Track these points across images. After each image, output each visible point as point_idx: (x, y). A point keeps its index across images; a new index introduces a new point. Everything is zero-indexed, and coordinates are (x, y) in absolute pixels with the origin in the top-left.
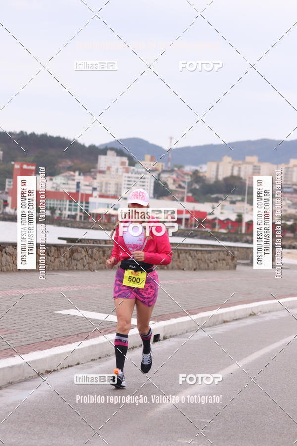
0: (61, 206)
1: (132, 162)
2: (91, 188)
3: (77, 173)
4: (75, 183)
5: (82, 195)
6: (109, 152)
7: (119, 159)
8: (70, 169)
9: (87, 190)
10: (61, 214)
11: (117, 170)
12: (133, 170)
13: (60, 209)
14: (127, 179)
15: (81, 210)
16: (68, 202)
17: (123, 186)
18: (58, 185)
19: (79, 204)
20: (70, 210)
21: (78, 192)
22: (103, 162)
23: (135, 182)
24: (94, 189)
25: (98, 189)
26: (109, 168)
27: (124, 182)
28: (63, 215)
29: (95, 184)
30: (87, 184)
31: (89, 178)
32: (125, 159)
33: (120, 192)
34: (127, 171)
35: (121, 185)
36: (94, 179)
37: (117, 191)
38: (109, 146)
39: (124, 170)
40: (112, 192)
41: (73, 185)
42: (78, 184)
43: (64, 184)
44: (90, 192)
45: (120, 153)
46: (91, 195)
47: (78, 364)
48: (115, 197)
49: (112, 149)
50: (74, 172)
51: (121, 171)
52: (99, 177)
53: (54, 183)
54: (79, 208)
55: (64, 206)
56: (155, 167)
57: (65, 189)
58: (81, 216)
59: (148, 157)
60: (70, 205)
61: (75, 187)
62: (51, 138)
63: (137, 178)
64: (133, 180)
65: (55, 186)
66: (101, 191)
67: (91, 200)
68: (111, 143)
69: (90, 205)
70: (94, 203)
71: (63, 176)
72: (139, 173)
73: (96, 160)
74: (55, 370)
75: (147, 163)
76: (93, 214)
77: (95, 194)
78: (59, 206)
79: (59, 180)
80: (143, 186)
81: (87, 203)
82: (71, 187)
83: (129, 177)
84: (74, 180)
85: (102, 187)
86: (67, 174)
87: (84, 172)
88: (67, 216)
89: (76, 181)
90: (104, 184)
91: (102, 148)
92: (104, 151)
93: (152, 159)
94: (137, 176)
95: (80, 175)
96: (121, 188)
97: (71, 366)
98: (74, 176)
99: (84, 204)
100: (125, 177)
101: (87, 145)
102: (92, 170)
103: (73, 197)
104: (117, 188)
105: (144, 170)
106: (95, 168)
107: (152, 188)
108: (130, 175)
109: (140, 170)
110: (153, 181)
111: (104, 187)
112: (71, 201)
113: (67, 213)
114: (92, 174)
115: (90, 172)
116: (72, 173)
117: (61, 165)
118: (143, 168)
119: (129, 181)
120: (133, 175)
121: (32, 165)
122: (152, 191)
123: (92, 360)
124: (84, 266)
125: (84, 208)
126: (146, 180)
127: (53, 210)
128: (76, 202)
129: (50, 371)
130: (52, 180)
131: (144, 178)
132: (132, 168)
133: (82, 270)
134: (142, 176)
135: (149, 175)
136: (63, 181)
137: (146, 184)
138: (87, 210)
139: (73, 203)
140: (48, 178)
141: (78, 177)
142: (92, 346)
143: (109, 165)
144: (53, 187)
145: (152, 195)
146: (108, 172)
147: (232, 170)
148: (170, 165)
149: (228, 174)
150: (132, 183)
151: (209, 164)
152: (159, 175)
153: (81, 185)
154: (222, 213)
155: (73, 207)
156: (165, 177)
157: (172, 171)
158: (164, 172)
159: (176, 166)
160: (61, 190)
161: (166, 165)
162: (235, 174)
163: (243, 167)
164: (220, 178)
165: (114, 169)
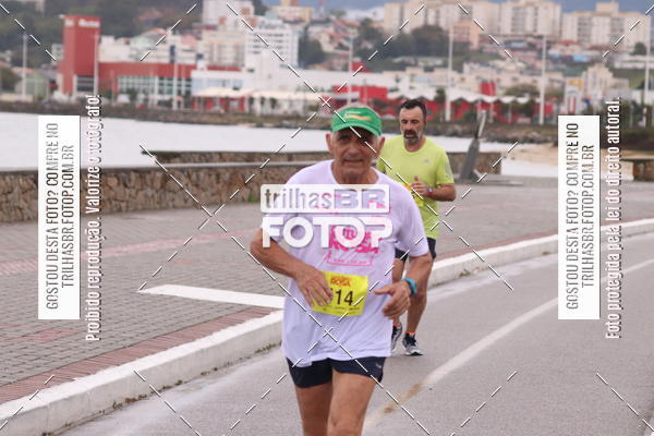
0: (146, 87)
1: (261, 10)
2: (193, 55)
3: (169, 31)
4: (167, 47)
5: (180, 67)
7: (237, 5)
8: (157, 23)
9: (187, 58)
10: (146, 100)
11: (236, 24)
12: (263, 22)
13: (144, 92)
14: (253, 38)
15: (179, 93)
16: (156, 80)
17: (247, 49)
18: (139, 52)
19: (175, 82)
20: (161, 92)
21: (172, 62)
22: (212, 10)
24: (200, 57)
25: (206, 56)
26: (222, 20)
27: (247, 43)
28: (150, 102)
29: (201, 47)
30: (187, 47)
31: (189, 38)
32: (248, 4)
33: (243, 58)
34: (253, 23)
35: (243, 47)
36: (199, 38)
37: (237, 59)
39: (248, 23)
40: (229, 59)
41: (165, 50)
42: (172, 49)
43: (149, 49)
44: (192, 62)
46: (194, 67)
47: (180, 383)
48: (235, 68)
50: (165, 28)
51: (241, 24)
52: (206, 35)
53: (132, 49)
54: (175, 88)
55: (151, 87)
56: (297, 15)
57: (150, 58)
58: (179, 103)
60: (161, 84)
61: (167, 54)
63: (271, 35)
65: (134, 52)
66: (211, 58)
67: (195, 74)
69: (194, 84)
70: (200, 81)
71: (148, 37)
72: (272, 27)
73: (200, 6)
74: (141, 397)
75: (285, 8)
76: (199, 98)
77: (202, 64)
78: (142, 87)
79: (140, 43)
80: (280, 47)
81: (189, 79)
82: (160, 53)
84: (164, 42)
85: (211, 52)
86: (153, 32)
87: (181, 28)
88: (156, 103)
89: (170, 43)
90: (215, 46)
93: (294, 3)
94: (270, 31)
95: (174, 33)
96: (243, 54)
97: (169, 388)
98: (165, 35)
99: (184, 82)
100: (250, 34)
102: (195, 24)
103: (164, 71)
104: (238, 54)
105: (280, 22)
106: (198, 20)
107: (296, 51)
108: (257, 30)
109: (274, 22)
110: (296, 39)
111: (215, 53)
112: (161, 78)
113: (156, 97)
114: (195, 31)
115: (191, 28)
116: (161, 31)
117: (142, 18)
118: (279, 18)
119: (256, 41)
120: (263, 31)
121: (94, 20)
122: (295, 56)
123: (202, 374)
124: (186, 201)
125: (183, 89)
126: (284, 38)
127: (132, 93)
128: (171, 79)
129: (134, 400)
130: (128, 43)
131: (281, 35)
132: (261, 18)
133: (183, 208)
134: (278, 31)
135: (288, 30)
136: (148, 45)
137: (284, 44)
138: (188, 93)
139: (166, 82)
140: (122, 40)
141: (172, 38)
142: (202, 351)
143: (222, 14)
144: (131, 56)
145: (295, 63)
146: (221, 27)
147: (426, 16)
148: (322, 10)
149: (419, 22)
150: (262, 43)
151: (388, 6)
152: (306, 28)
153: (177, 51)
154: (411, 87)
155: (166, 88)
156: (315, 31)
157: (326, 22)
158: (314, 23)
159: (332, 12)
160: (145, 61)
161: (317, 10)
162: (431, 21)
163: (444, 10)
164: (407, 30)
165: (229, 22)
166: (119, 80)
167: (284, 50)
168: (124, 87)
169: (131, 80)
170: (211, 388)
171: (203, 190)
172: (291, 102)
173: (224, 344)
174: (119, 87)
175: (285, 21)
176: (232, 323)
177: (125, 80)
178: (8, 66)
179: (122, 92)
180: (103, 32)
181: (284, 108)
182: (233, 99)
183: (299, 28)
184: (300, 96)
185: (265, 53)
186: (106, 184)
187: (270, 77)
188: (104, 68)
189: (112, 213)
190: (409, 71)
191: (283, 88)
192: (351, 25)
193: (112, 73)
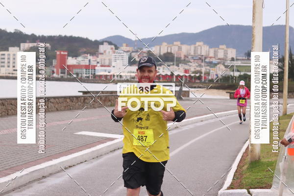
1: (117, 48)
2: (96, 62)
3: (89, 55)
4: (88, 60)
5: (92, 66)
6: (105, 43)
7: (110, 46)
8: (85, 53)
9: (94, 63)
10: (82, 76)
11: (109, 52)
13: (81, 74)
14: (114, 57)
15: (92, 74)
16: (85, 70)
17: (113, 60)
18: (80, 62)
19: (90, 70)
20: (86, 74)
21: (90, 64)
22: (102, 48)
24: (98, 63)
26: (105, 51)
29: (98, 60)
30: (94, 60)
31: (95, 57)
32: (113, 46)
33: (111, 63)
35: (111, 60)
36: (98, 57)
37: (109, 63)
38: (104, 40)
39: (113, 52)
40: (107, 63)
42: (90, 60)
43: (83, 61)
44: (96, 64)
45: (110, 43)
46: (96, 66)
47: (86, 161)
48: (109, 66)
49: (106, 42)
50: (87, 54)
51: (111, 52)
52: (100, 56)
53: (77, 61)
54: (90, 72)
55: (83, 72)
56: (128, 49)
57: (83, 63)
58: (92, 77)
59: (124, 45)
61: (88, 62)
62: (75, 37)
63: (120, 56)
66: (101, 63)
67: (96, 68)
68: (106, 38)
70: (98, 70)
72: (121, 53)
73: (98, 48)
74: (74, 166)
75: (124, 48)
76: (98, 75)
77: (99, 65)
78: (80, 72)
79: (80, 59)
80: (123, 59)
81: (95, 70)
82: (86, 62)
84: (87, 58)
86: (83, 56)
87: (92, 54)
88: (85, 77)
89: (89, 59)
90: (103, 59)
91: (101, 41)
92: (102, 43)
93: (127, 46)
97: (82, 163)
99: (93, 71)
101: (93, 40)
102: (97, 53)
103: (87, 67)
105: (123, 52)
106: (98, 52)
107: (127, 60)
108: (116, 54)
109: (121, 52)
110: (128, 57)
111: (103, 61)
112: (86, 69)
113: (85, 75)
114: (97, 55)
115: (95, 54)
116: (86, 55)
117: (80, 51)
118: (122, 50)
120: (118, 54)
121: (66, 52)
122: (127, 62)
123: (93, 158)
124: (91, 106)
125: (93, 73)
126: (124, 57)
127: (77, 74)
128: (89, 70)
129: (71, 166)
130: (76, 59)
132: (116, 51)
133: (90, 108)
134: (122, 55)
135: (125, 54)
136: (82, 59)
138: (94, 74)
139: (88, 70)
140: (74, 58)
141: (89, 57)
142: (93, 151)
144: (77, 63)
146: (104, 54)
147: (168, 49)
148: (136, 48)
149: (165, 51)
150: (117, 58)
151: (156, 46)
152: (131, 54)
153: (91, 61)
154: (163, 71)
155: (88, 72)
156: (133, 54)
157: (137, 51)
158: (133, 52)
159: (139, 49)
160: (81, 64)
161: (134, 48)
162: (169, 51)
163: (173, 48)
164: (162, 54)
165: (107, 52)
168: (75, 72)
169: (77, 70)
170: (96, 163)
171: (97, 102)
172: (126, 76)
173: (100, 149)
174: (73, 72)
175: (124, 52)
176: (103, 143)
177: (75, 70)
179: (74, 74)
180: (69, 55)
181: (124, 78)
182: (108, 76)
183: (129, 53)
184: (129, 74)
185: (118, 61)
186: (66, 101)
187: (120, 68)
188: (69, 66)
189: (68, 110)
190: (163, 66)
191: (124, 72)
192: (145, 53)
193: (71, 68)
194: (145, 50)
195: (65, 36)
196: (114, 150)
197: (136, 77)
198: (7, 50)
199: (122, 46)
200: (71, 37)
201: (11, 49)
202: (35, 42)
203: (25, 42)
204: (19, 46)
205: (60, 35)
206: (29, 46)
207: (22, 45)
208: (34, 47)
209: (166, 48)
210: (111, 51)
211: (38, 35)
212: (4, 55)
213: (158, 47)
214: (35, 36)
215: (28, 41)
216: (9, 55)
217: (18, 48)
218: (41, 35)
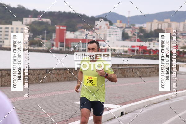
0: (79, 46)
1: (111, 24)
2: (92, 37)
3: (86, 30)
4: (85, 34)
5: (88, 40)
6: (101, 20)
7: (105, 23)
8: (82, 28)
9: (90, 37)
10: (79, 49)
11: (104, 28)
12: (112, 27)
13: (78, 47)
14: (109, 32)
16: (82, 44)
17: (107, 35)
18: (77, 36)
20: (83, 47)
21: (86, 39)
22: (98, 24)
23: (113, 33)
24: (94, 37)
25: (96, 37)
26: (100, 27)
27: (107, 34)
28: (80, 50)
29: (94, 34)
30: (90, 34)
31: (91, 32)
32: (108, 23)
33: (106, 38)
34: (109, 28)
35: (106, 35)
36: (94, 32)
37: (104, 38)
38: (100, 17)
39: (108, 28)
41: (84, 35)
43: (80, 35)
44: (92, 39)
45: (105, 20)
49: (102, 18)
50: (84, 29)
51: (106, 28)
52: (96, 31)
53: (75, 35)
55: (80, 46)
56: (122, 25)
57: (80, 37)
59: (118, 21)
60: (83, 45)
63: (114, 31)
64: (112, 32)
65: (75, 36)
66: (97, 38)
68: (101, 15)
71: (79, 31)
72: (115, 29)
73: (94, 23)
75: (118, 24)
77: (94, 39)
78: (78, 46)
79: (77, 33)
80: (117, 35)
82: (83, 36)
83: (110, 31)
84: (84, 33)
86: (81, 30)
87: (89, 29)
88: (81, 50)
89: (86, 33)
90: (98, 34)
91: (97, 17)
92: (98, 19)
93: (121, 22)
94: (114, 30)
95: (87, 31)
96: (106, 36)
98: (84, 31)
100: (108, 31)
103: (84, 41)
104: (105, 36)
105: (117, 28)
107: (121, 36)
108: (110, 30)
110: (121, 32)
111: (98, 36)
112: (83, 43)
116: (83, 30)
117: (78, 26)
118: (116, 26)
119: (110, 33)
120: (112, 30)
121: (65, 27)
122: (121, 37)
126: (118, 32)
128: (86, 43)
130: (74, 33)
131: (117, 31)
132: (111, 26)
134: (116, 30)
135: (119, 30)
136: (79, 34)
137: (118, 34)
139: (84, 44)
140: (72, 33)
141: (86, 32)
143: (100, 25)
145: (121, 39)
146: (100, 29)
147: (158, 26)
148: (129, 24)
149: (156, 28)
150: (111, 34)
151: (147, 23)
152: (124, 29)
153: (88, 36)
154: (154, 46)
155: (84, 46)
156: (126, 30)
157: (130, 27)
158: (126, 28)
159: (132, 25)
160: (78, 38)
161: (127, 24)
162: (160, 27)
163: (163, 24)
164: (153, 30)
165: (102, 27)
166: (71, 44)
167: (118, 35)
168: (73, 46)
169: (74, 44)
172: (119, 50)
174: (71, 46)
175: (118, 27)
177: (73, 44)
178: (41, 39)
179: (72, 47)
180: (67, 30)
181: (117, 52)
182: (103, 49)
183: (122, 29)
184: (122, 48)
185: (112, 36)
186: (66, 73)
187: (113, 43)
188: (67, 40)
189: (67, 81)
190: (153, 41)
191: (117, 46)
192: (137, 29)
193: (69, 42)
194: (137, 26)
195: (64, 13)
196: (111, 119)
197: (129, 51)
198: (11, 23)
199: (116, 22)
200: (70, 13)
201: (14, 23)
202: (36, 17)
203: (27, 17)
204: (22, 20)
205: (59, 12)
206: (31, 20)
207: (24, 19)
208: (36, 21)
209: (157, 25)
210: (106, 26)
211: (39, 11)
212: (8, 28)
213: (150, 24)
214: (37, 11)
215: (30, 16)
216: (12, 28)
217: (21, 23)
218: (42, 11)
